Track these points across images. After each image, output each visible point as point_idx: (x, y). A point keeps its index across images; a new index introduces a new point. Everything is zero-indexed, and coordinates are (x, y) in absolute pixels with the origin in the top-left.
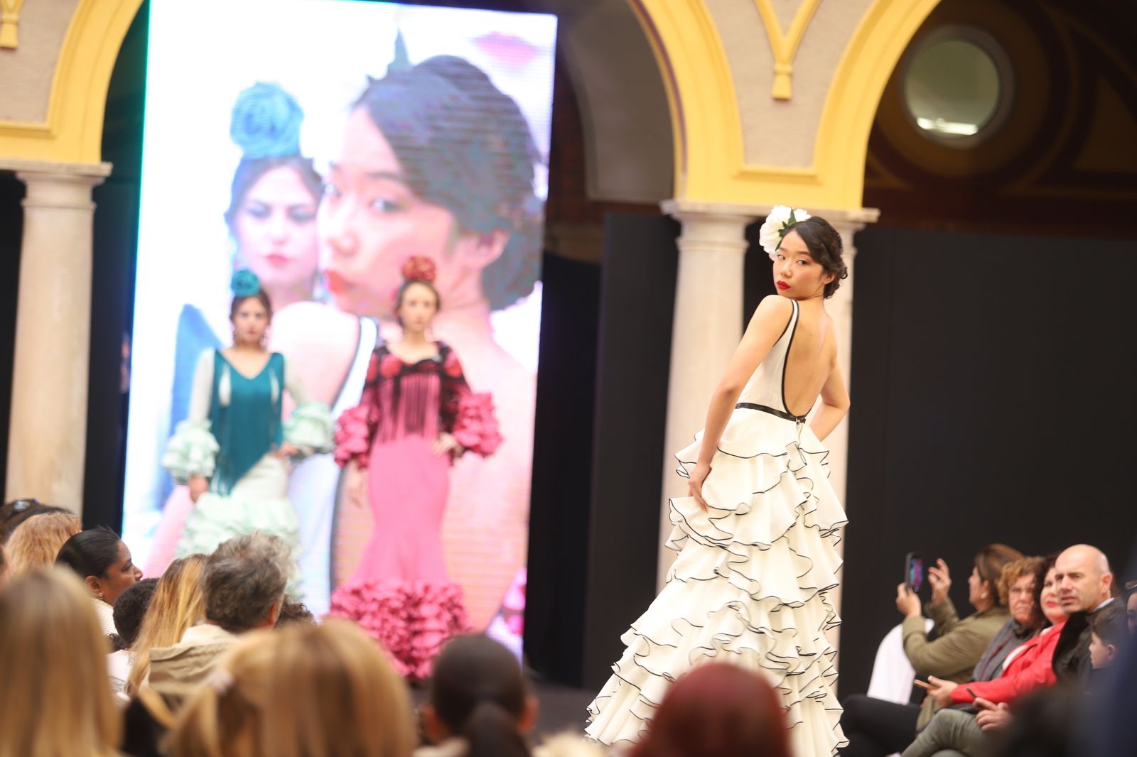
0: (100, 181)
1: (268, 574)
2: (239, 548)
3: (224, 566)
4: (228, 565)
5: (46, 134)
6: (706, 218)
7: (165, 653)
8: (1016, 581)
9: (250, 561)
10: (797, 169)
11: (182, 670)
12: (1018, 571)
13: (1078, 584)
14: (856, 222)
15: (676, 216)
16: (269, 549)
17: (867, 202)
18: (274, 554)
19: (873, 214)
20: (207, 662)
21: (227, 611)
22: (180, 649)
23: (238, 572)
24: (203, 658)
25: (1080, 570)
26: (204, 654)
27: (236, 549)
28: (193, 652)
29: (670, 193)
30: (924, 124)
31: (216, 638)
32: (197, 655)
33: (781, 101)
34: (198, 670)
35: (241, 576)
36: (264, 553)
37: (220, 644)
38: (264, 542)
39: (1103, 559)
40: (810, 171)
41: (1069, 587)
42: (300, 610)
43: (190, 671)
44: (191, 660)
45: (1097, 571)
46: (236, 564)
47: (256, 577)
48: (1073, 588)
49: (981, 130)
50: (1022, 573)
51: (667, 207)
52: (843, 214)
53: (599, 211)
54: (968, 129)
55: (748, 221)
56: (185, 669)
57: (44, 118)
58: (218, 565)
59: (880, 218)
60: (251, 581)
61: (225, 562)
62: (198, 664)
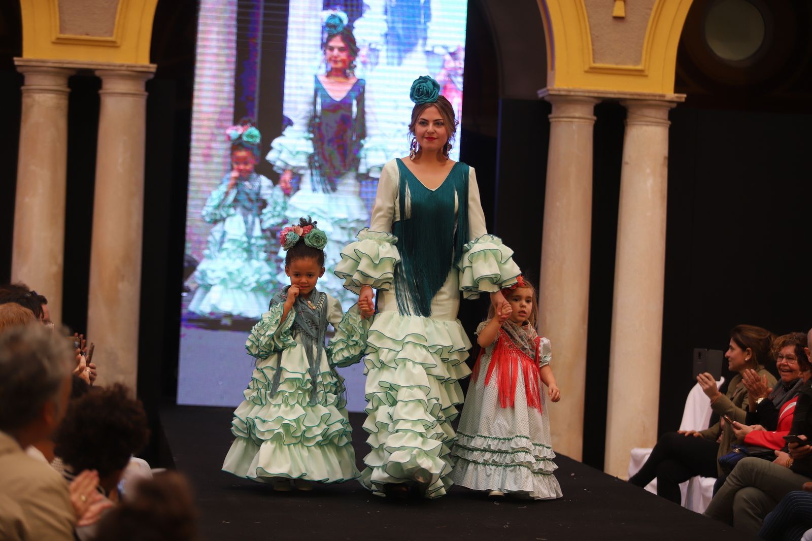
0: (151, 76)
5: (113, 45)
6: (568, 99)
10: (630, 67)
14: (671, 101)
15: (547, 99)
19: (683, 97)
33: (619, 19)
40: (639, 67)
49: (753, 56)
51: (541, 93)
52: (663, 96)
55: (597, 102)
57: (111, 34)
59: (687, 99)
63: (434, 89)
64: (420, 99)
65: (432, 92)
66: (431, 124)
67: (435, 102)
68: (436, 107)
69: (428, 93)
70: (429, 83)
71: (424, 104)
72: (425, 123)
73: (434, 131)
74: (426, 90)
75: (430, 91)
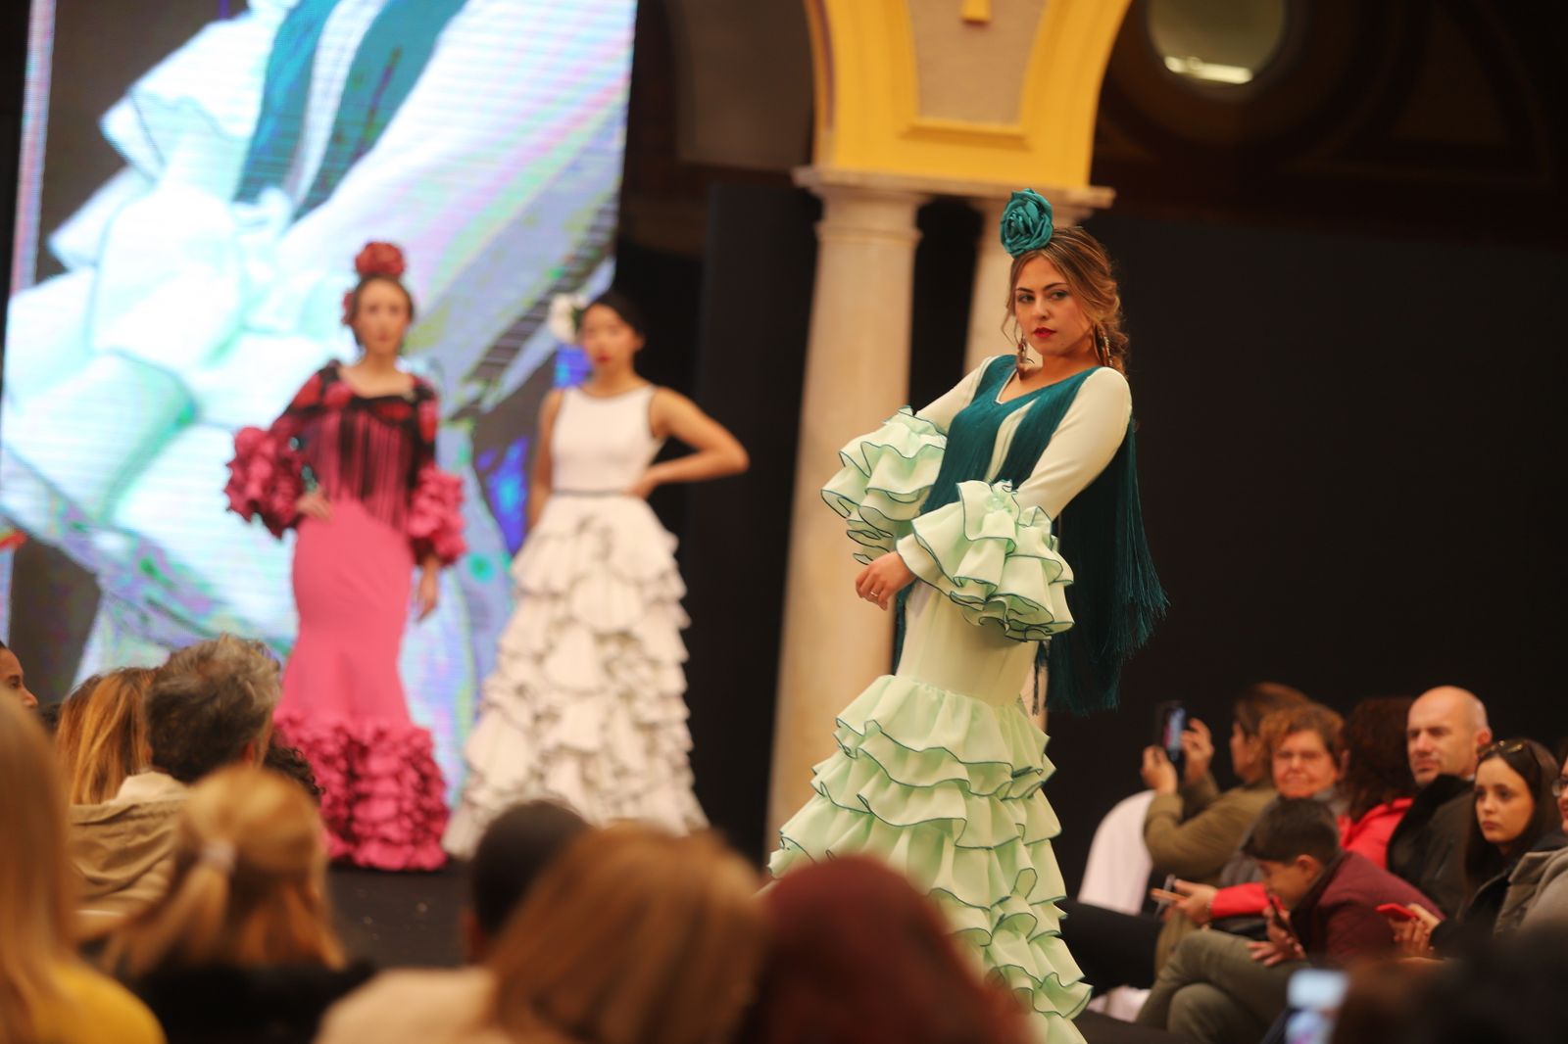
1: (235, 697)
2: (196, 659)
3: (171, 686)
4: (177, 686)
6: (861, 194)
7: (93, 813)
8: (1283, 741)
9: (211, 680)
10: (994, 127)
11: (117, 839)
12: (1285, 726)
13: (1442, 744)
14: (1078, 206)
15: (817, 190)
16: (240, 662)
17: (1096, 178)
18: (248, 670)
19: (1104, 196)
20: (155, 827)
21: (176, 753)
22: (116, 808)
23: (192, 696)
24: (150, 822)
25: (1446, 723)
26: (152, 815)
27: (192, 662)
28: (135, 812)
29: (808, 156)
30: (1175, 65)
31: (169, 792)
32: (142, 817)
33: (975, 24)
34: (142, 839)
35: (196, 701)
36: (232, 668)
37: (176, 802)
38: (236, 651)
39: (1478, 707)
40: (1014, 129)
41: (1428, 748)
42: (292, 756)
43: (129, 841)
44: (131, 824)
45: (1469, 725)
46: (191, 682)
47: (218, 703)
48: (1434, 749)
49: (1257, 77)
50: (1293, 730)
51: (803, 176)
52: (1065, 193)
53: (697, 179)
54: (1236, 75)
55: (920, 200)
56: (123, 837)
58: (163, 685)
59: (1116, 201)
60: (210, 710)
61: (173, 682)
62: (142, 831)
63: (1040, 218)
64: (1015, 243)
65: (1035, 226)
66: (1039, 299)
67: (1044, 248)
68: (1047, 259)
69: (1027, 228)
70: (1031, 207)
71: (1023, 254)
72: (1029, 297)
73: (1046, 314)
74: (1024, 222)
75: (1031, 224)
